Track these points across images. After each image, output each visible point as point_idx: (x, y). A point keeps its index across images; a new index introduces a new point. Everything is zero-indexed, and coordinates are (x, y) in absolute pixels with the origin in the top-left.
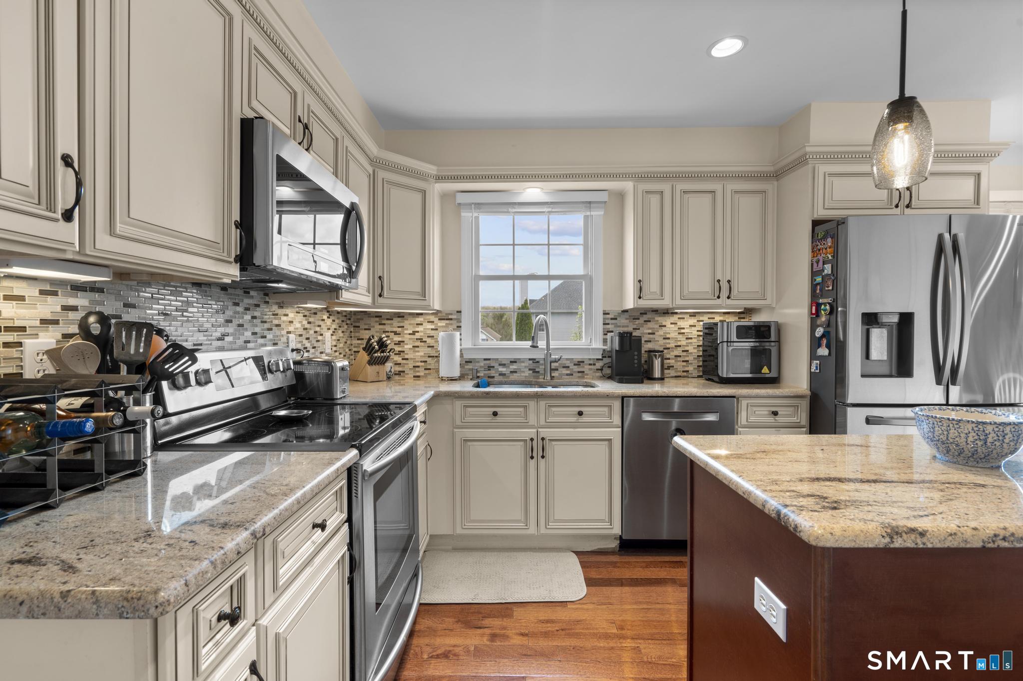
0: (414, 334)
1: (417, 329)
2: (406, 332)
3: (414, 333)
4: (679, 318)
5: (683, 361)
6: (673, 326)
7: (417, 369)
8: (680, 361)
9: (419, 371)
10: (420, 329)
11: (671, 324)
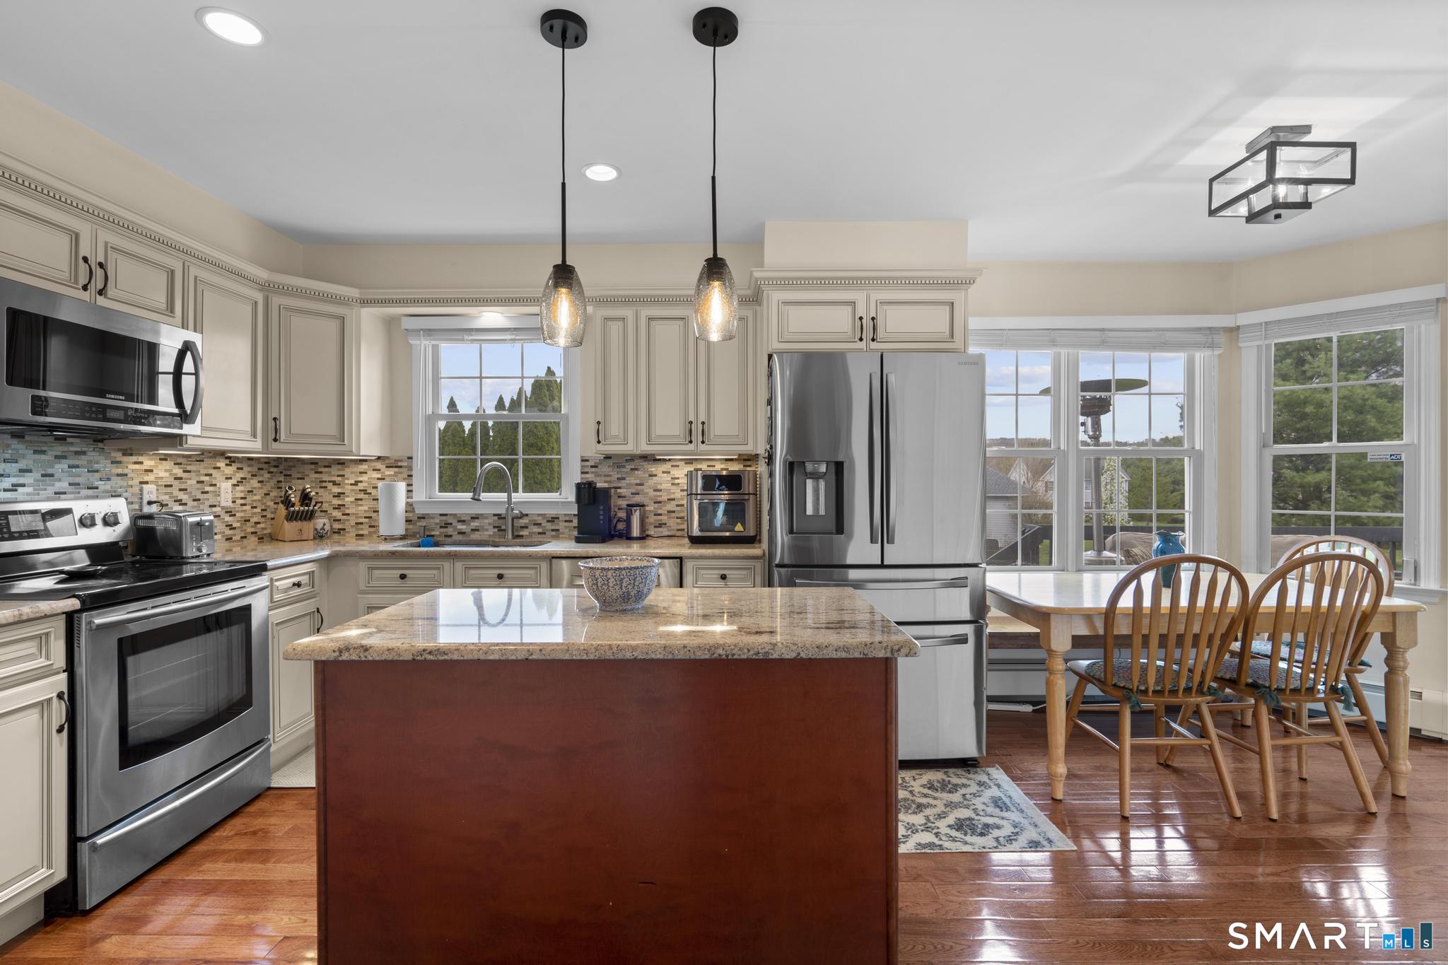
0: (357, 485)
1: (360, 479)
2: (346, 482)
3: (356, 483)
4: (672, 466)
5: (677, 518)
6: (665, 475)
7: (360, 526)
8: (674, 518)
9: (362, 529)
10: (364, 478)
11: (664, 472)
